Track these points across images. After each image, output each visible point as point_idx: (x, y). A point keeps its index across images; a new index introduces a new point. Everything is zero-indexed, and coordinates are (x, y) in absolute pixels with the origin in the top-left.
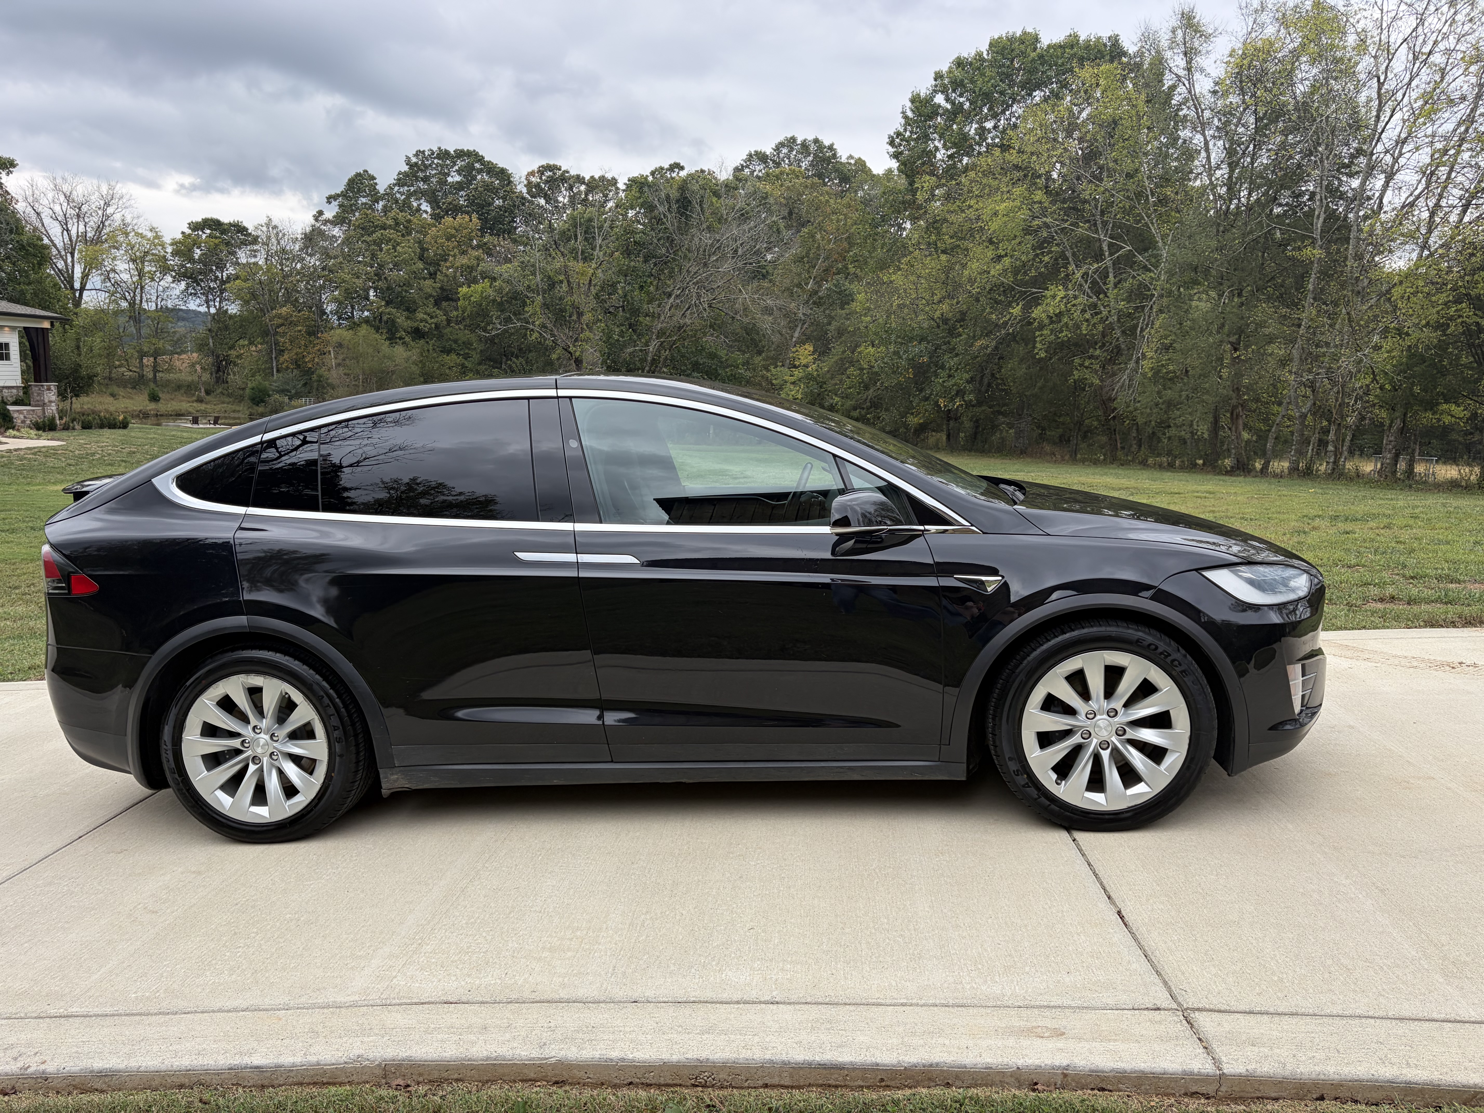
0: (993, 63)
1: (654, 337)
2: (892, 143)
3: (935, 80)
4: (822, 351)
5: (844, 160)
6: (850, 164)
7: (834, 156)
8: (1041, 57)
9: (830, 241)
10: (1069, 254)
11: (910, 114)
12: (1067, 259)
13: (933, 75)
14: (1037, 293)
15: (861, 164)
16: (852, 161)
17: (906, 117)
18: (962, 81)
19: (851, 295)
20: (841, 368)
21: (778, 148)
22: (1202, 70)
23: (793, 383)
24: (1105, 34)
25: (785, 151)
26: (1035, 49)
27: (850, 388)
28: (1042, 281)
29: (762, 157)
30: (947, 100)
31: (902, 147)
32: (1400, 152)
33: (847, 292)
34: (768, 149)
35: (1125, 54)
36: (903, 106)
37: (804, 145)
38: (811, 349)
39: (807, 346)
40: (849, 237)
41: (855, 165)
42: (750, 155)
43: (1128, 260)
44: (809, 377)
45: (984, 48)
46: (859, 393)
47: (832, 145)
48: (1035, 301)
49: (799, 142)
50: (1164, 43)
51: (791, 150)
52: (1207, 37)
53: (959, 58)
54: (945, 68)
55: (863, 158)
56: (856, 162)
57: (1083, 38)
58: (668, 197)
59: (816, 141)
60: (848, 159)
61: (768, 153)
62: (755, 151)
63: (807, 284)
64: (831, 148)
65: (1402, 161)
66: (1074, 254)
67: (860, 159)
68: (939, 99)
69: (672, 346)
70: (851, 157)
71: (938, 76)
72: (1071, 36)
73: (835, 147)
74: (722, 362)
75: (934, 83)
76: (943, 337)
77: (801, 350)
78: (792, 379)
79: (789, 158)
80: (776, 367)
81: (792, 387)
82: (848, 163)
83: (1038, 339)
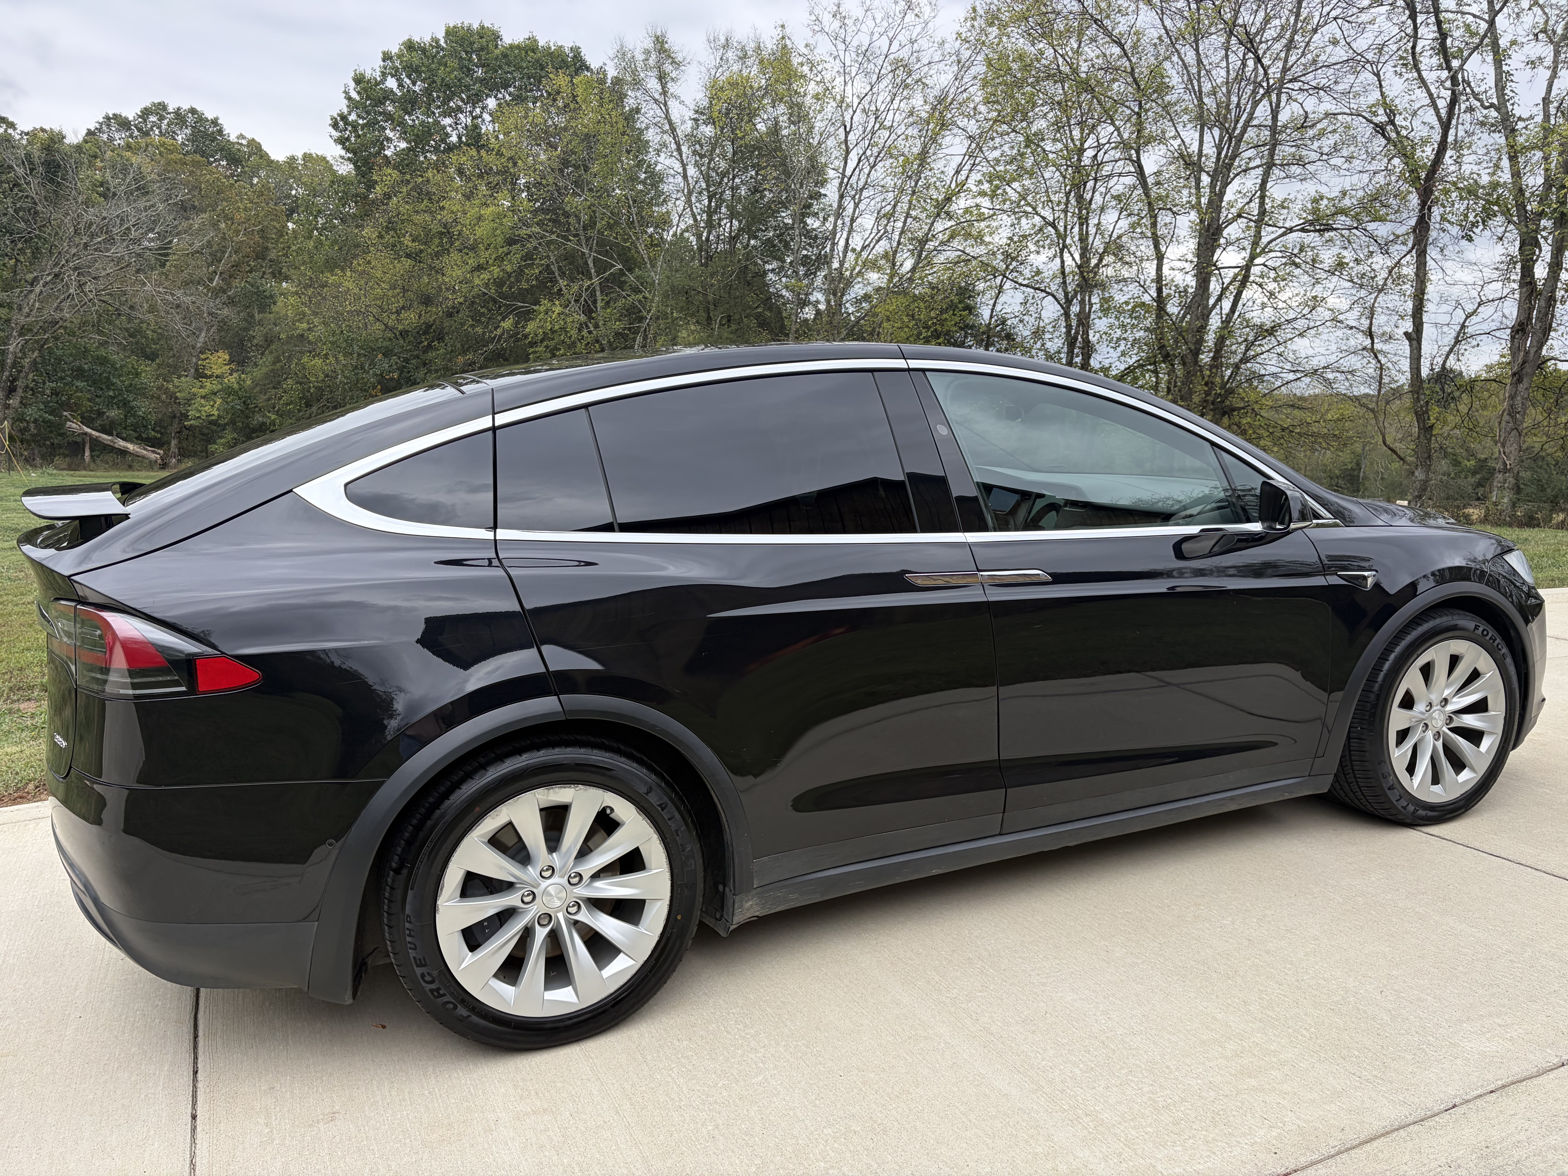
0: (453, 53)
1: (15, 334)
2: (335, 126)
3: (384, 61)
4: (239, 360)
5: (233, 138)
6: (241, 144)
7: (220, 132)
8: (505, 56)
9: (237, 232)
10: (554, 268)
11: (354, 95)
12: (553, 273)
13: (381, 55)
14: (523, 307)
15: (255, 147)
16: (244, 142)
17: (349, 98)
18: (418, 66)
19: (271, 297)
20: (275, 379)
21: (146, 113)
22: (676, 97)
23: (203, 397)
24: (567, 44)
25: (153, 118)
26: (496, 46)
27: (288, 404)
28: (532, 296)
29: (124, 124)
30: (401, 85)
31: (348, 132)
32: (860, 198)
33: (267, 294)
34: (130, 113)
35: (588, 68)
36: (346, 85)
37: (179, 115)
38: (227, 357)
39: (220, 354)
40: (261, 230)
41: (248, 146)
42: (108, 118)
43: (618, 280)
44: (228, 391)
45: (441, 35)
46: (299, 411)
47: (217, 119)
48: (526, 316)
49: (170, 109)
50: (640, 65)
51: (162, 118)
52: (676, 64)
53: (410, 40)
54: (395, 50)
55: (258, 140)
56: (248, 142)
57: (541, 43)
58: (28, 156)
59: (193, 111)
60: (238, 138)
61: (131, 118)
62: (114, 115)
63: (211, 280)
64: (215, 122)
65: (862, 206)
66: (560, 268)
67: (253, 140)
68: (391, 83)
69: (42, 346)
70: (242, 136)
71: (387, 57)
72: (529, 39)
73: (220, 122)
74: (116, 369)
75: (382, 64)
76: (410, 350)
77: (213, 358)
78: (203, 392)
79: (159, 127)
80: (179, 377)
81: (203, 402)
82: (238, 143)
83: (531, 356)
